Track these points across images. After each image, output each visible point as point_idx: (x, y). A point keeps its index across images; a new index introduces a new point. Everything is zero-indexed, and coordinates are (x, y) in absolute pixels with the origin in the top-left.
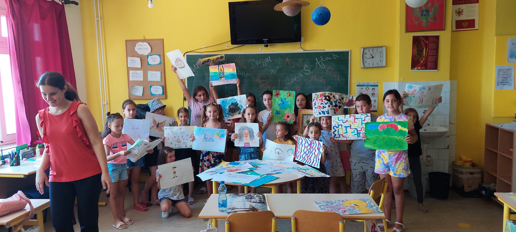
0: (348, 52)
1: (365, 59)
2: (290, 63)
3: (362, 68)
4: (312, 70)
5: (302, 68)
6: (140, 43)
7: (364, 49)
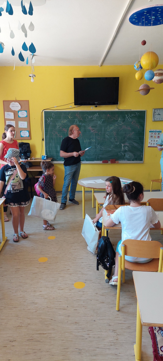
0: (145, 112)
1: (154, 115)
2: (110, 117)
3: (153, 121)
4: (123, 122)
5: (117, 121)
6: (13, 103)
7: (155, 109)
